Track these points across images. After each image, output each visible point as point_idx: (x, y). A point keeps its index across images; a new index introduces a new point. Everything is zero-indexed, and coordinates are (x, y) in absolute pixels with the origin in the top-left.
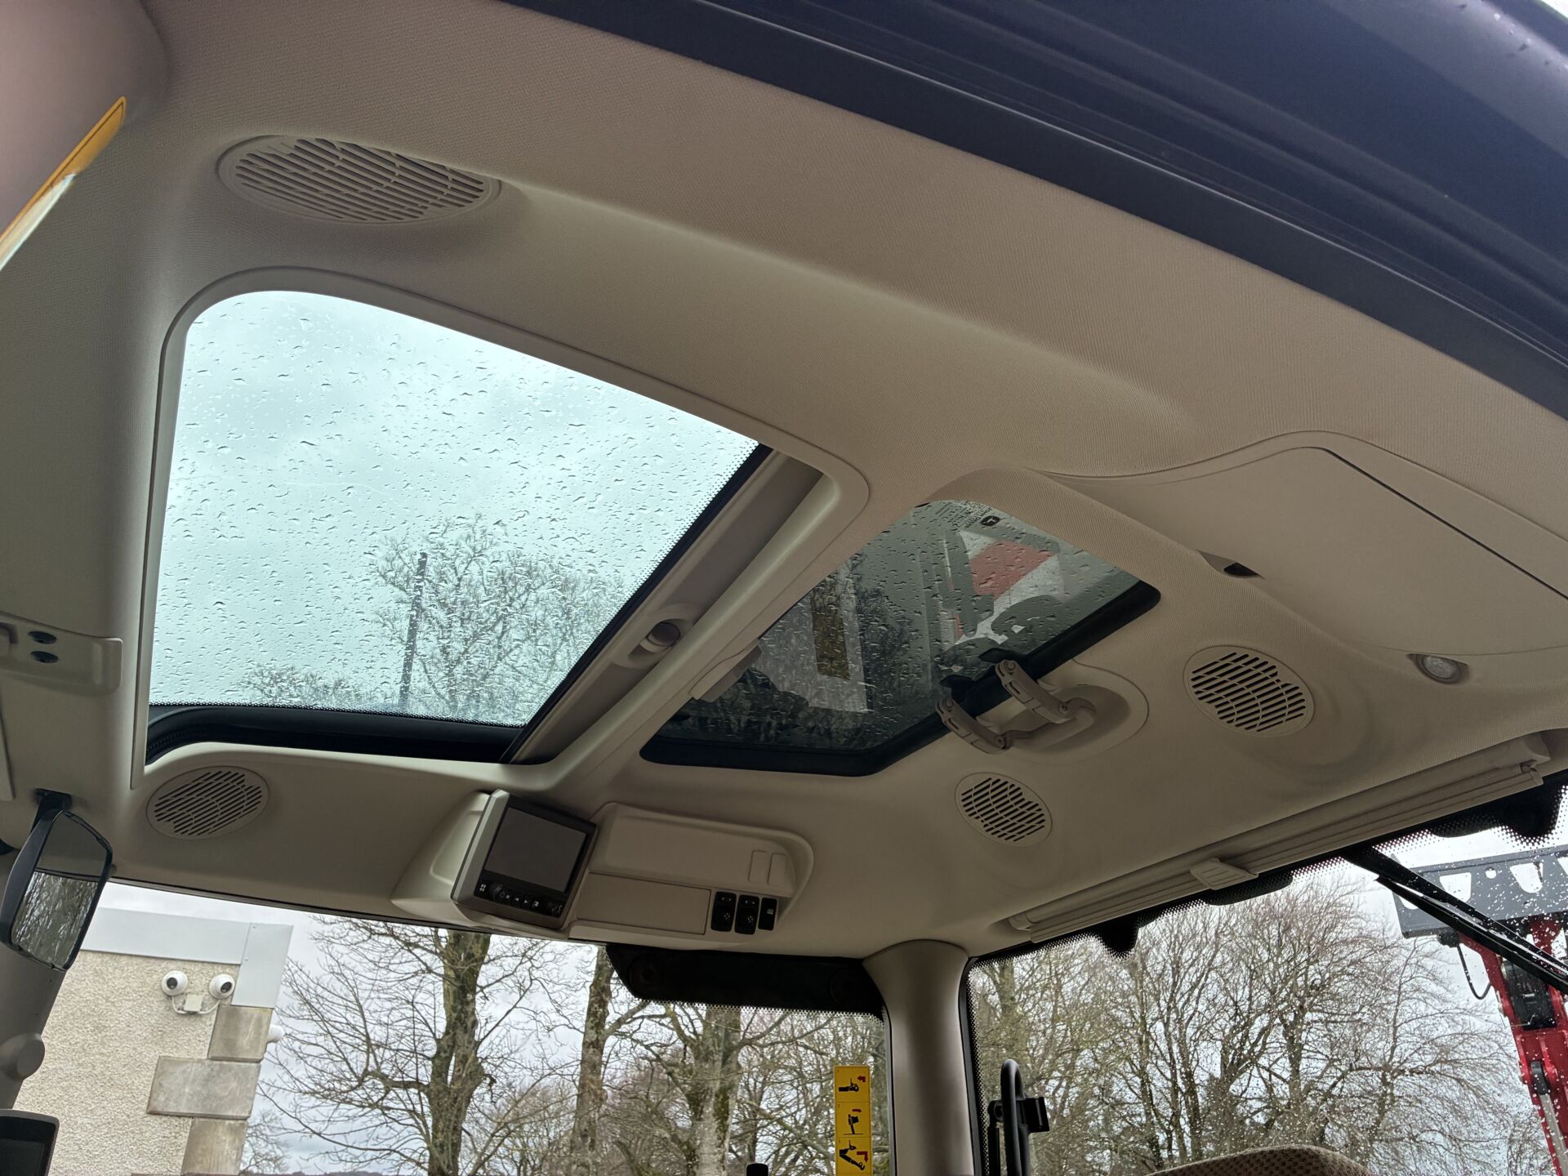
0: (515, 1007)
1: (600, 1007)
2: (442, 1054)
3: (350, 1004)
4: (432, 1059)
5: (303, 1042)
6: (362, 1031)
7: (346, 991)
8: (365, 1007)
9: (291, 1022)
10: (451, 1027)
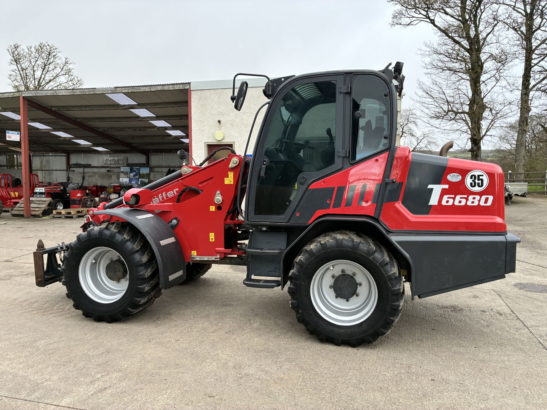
0: (495, 86)
1: (527, 82)
2: (472, 103)
3: (441, 92)
4: (469, 105)
5: (428, 104)
6: (446, 99)
7: (439, 89)
8: (445, 93)
9: (424, 99)
10: (473, 95)
